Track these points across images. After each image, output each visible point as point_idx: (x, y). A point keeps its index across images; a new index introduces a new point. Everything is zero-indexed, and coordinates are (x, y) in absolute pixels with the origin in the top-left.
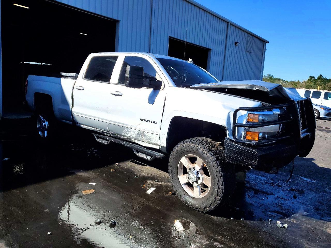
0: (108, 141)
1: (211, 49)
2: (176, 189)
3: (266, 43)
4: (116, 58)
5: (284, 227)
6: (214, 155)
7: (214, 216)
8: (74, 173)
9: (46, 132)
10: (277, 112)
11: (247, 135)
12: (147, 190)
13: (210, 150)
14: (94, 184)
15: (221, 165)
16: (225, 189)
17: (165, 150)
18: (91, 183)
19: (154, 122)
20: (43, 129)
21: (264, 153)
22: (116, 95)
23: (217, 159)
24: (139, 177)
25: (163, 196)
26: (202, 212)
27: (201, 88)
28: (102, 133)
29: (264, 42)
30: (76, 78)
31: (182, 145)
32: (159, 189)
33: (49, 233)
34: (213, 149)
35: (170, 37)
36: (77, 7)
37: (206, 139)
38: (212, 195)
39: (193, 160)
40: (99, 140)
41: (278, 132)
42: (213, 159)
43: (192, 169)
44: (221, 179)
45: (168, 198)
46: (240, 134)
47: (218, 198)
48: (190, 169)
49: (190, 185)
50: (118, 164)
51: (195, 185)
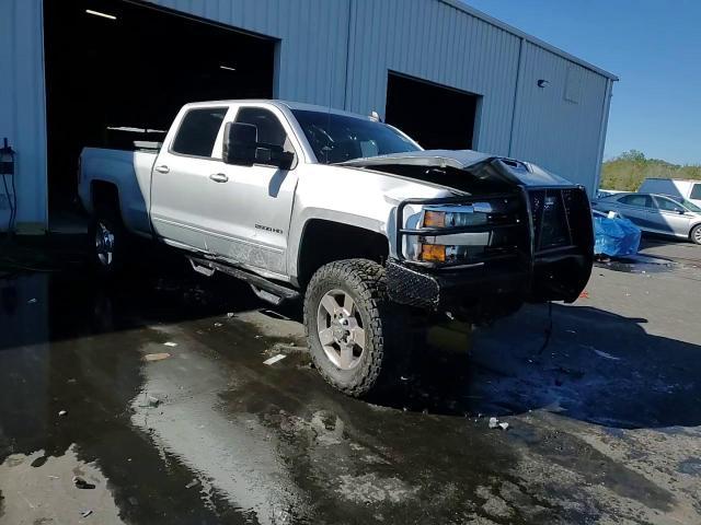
0: (211, 269)
1: (482, 96)
2: (315, 353)
3: (612, 81)
4: (224, 111)
5: (501, 428)
6: (369, 288)
7: (373, 403)
8: (144, 327)
9: (110, 254)
10: (486, 208)
11: (423, 251)
12: (268, 357)
13: (363, 280)
14: (173, 345)
15: (379, 306)
16: (385, 348)
17: (296, 282)
18: (168, 344)
19: (278, 231)
20: (105, 249)
21: (451, 284)
22: (219, 181)
23: (374, 295)
24: (265, 337)
25: (295, 369)
26: (353, 396)
27: (358, 166)
28: (200, 255)
29: (609, 79)
30: (159, 149)
31: (323, 272)
32: (292, 358)
33: (62, 413)
34: (370, 277)
35: (389, 71)
36: (194, 14)
37: (362, 261)
38: (365, 363)
39: (340, 300)
40: (199, 269)
41: (486, 247)
42: (367, 295)
43: (338, 315)
44: (379, 332)
45: (302, 373)
46: (411, 250)
47: (374, 368)
48: (335, 316)
49: (336, 346)
50: (232, 314)
51: (342, 345)
